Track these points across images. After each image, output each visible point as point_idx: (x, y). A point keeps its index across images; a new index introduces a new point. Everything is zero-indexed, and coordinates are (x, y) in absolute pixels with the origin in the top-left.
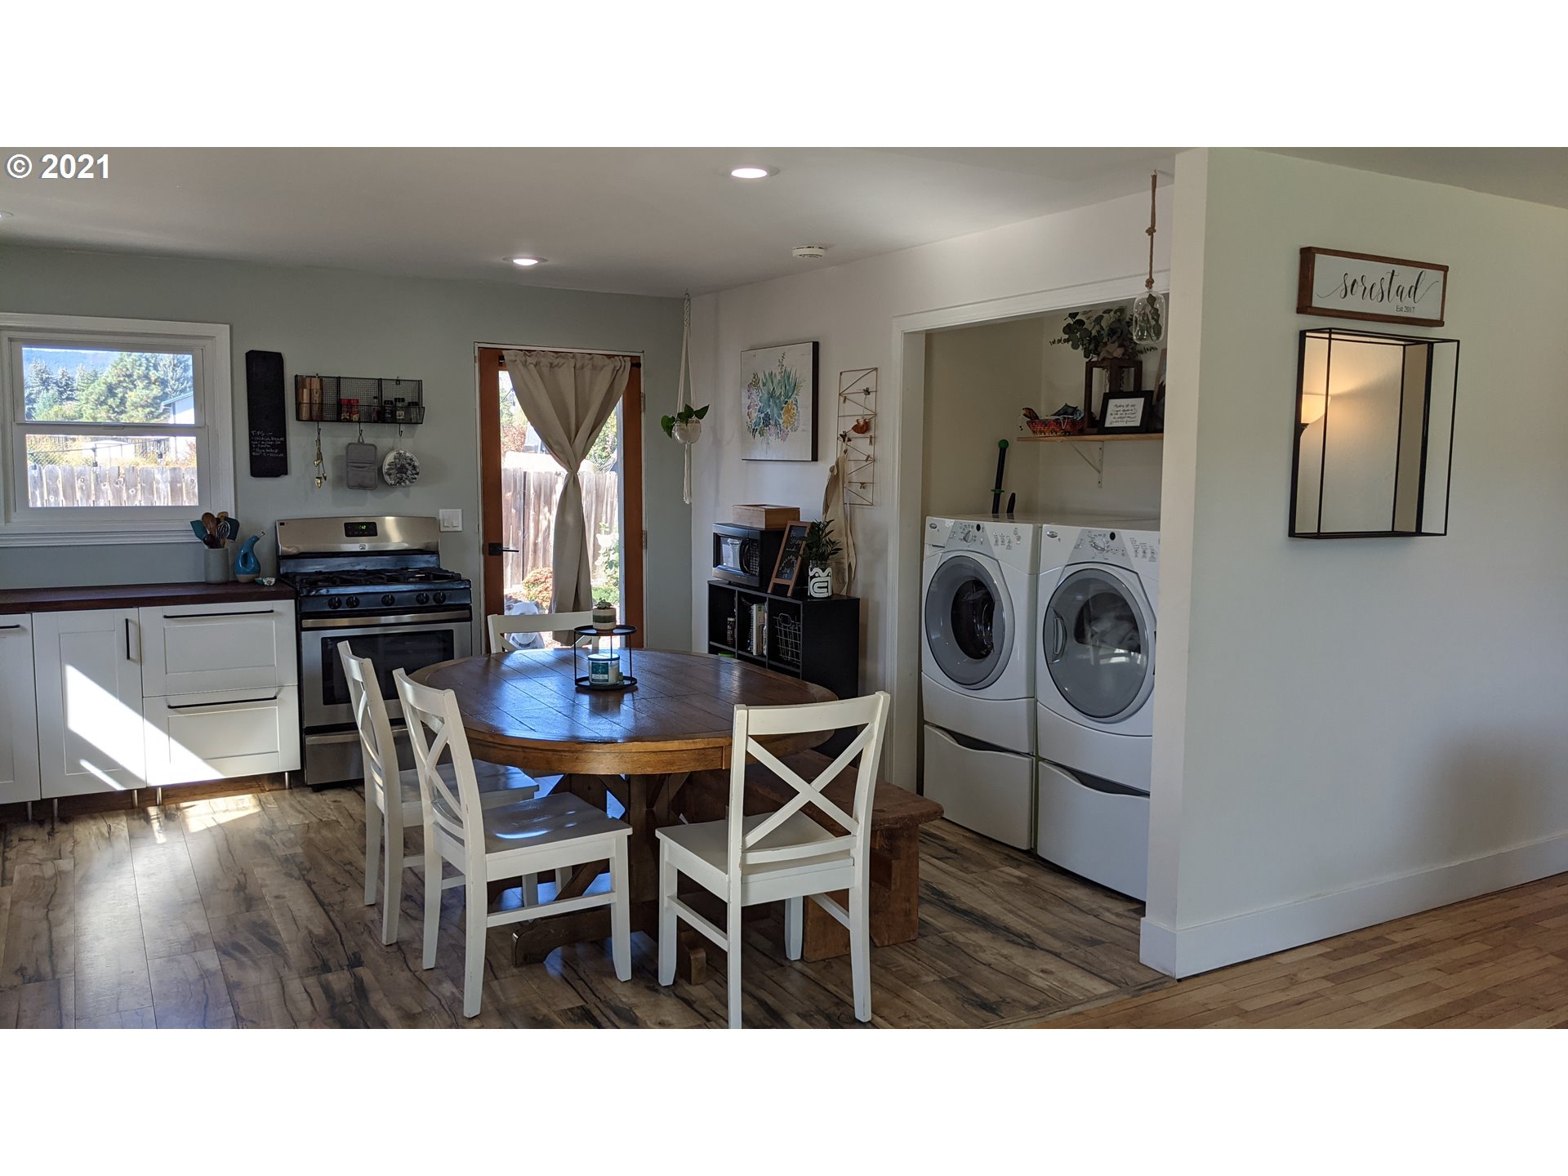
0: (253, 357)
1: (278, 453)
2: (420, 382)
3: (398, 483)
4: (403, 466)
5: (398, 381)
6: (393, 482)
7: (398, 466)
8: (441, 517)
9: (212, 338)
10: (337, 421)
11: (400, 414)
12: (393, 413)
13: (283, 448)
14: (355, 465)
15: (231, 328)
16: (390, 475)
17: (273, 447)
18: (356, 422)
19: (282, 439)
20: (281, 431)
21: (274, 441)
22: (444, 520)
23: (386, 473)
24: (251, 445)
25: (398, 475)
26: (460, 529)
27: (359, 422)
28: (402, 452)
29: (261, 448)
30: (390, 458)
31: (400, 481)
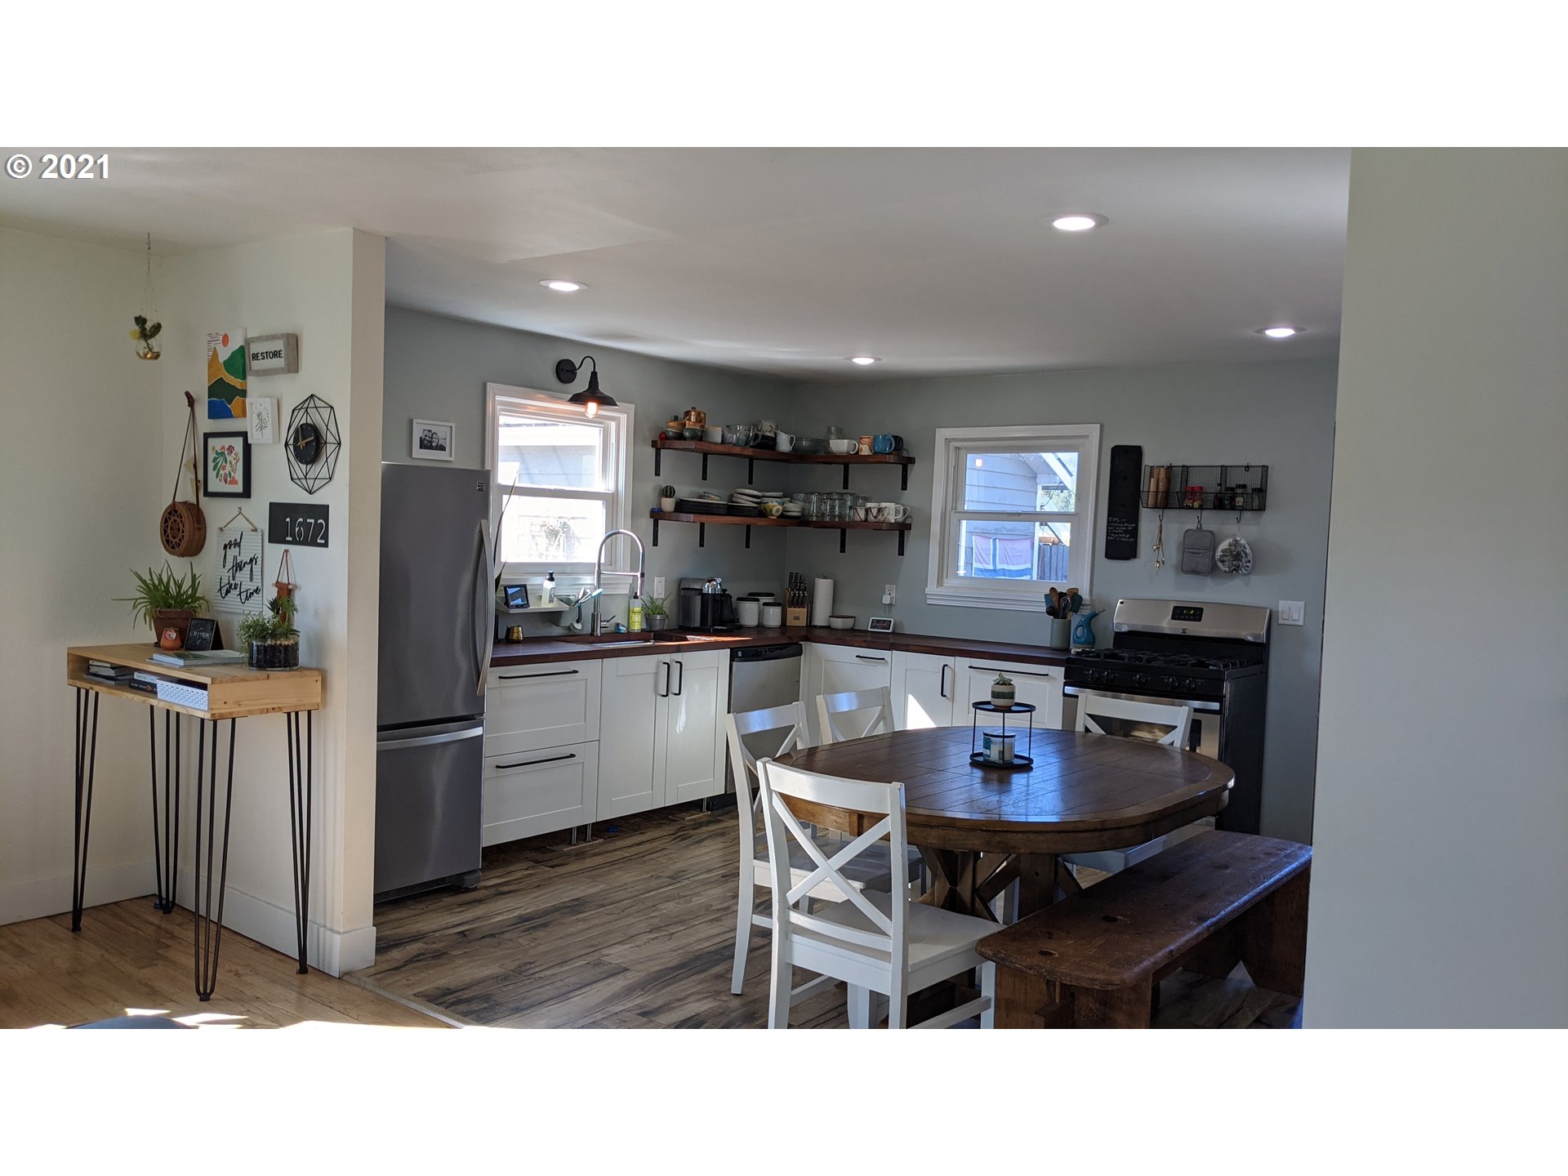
0: (1118, 452)
1: (1129, 538)
2: (1265, 468)
3: (1235, 570)
4: (1238, 554)
5: (1247, 468)
6: (1227, 569)
7: (1235, 553)
8: (1280, 609)
9: (1088, 436)
10: (1180, 508)
11: (1240, 501)
12: (1233, 499)
13: (1134, 533)
14: (1191, 550)
15: (1102, 427)
16: (1223, 562)
17: (1126, 532)
18: (1196, 509)
19: (1134, 525)
20: (1135, 519)
21: (1127, 527)
22: (1283, 612)
23: (1219, 560)
24: (1108, 530)
25: (1235, 563)
26: (1301, 623)
27: (1201, 508)
28: (1238, 539)
29: (1115, 533)
30: (1224, 545)
31: (1237, 569)
